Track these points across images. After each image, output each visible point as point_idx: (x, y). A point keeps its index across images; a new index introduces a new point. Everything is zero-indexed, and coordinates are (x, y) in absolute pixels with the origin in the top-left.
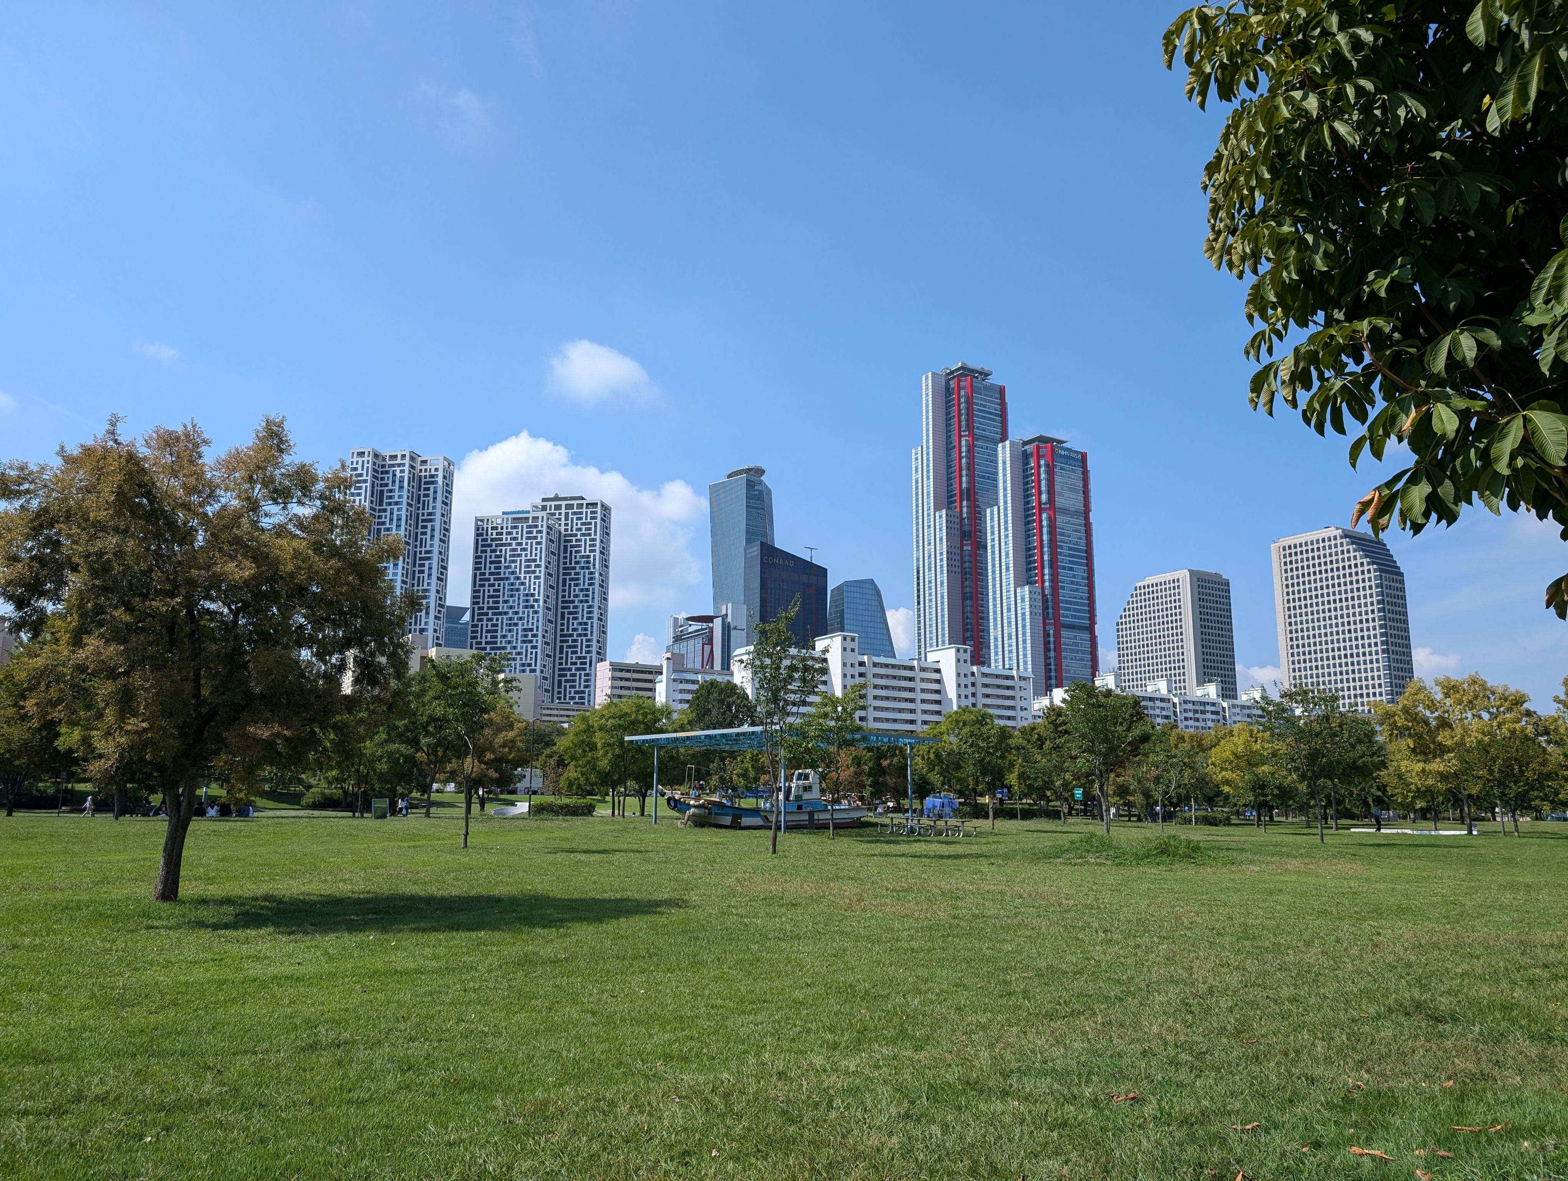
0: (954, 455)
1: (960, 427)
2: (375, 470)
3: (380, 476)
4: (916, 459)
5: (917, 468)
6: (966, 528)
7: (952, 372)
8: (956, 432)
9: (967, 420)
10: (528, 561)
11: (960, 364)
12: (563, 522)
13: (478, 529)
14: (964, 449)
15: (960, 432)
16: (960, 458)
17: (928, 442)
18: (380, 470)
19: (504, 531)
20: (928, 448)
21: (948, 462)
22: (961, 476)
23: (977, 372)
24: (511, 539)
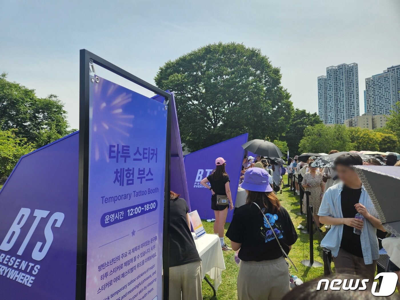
2: (334, 72)
3: (335, 73)
10: (385, 88)
12: (396, 74)
13: (366, 82)
18: (335, 71)
19: (376, 81)
24: (378, 83)
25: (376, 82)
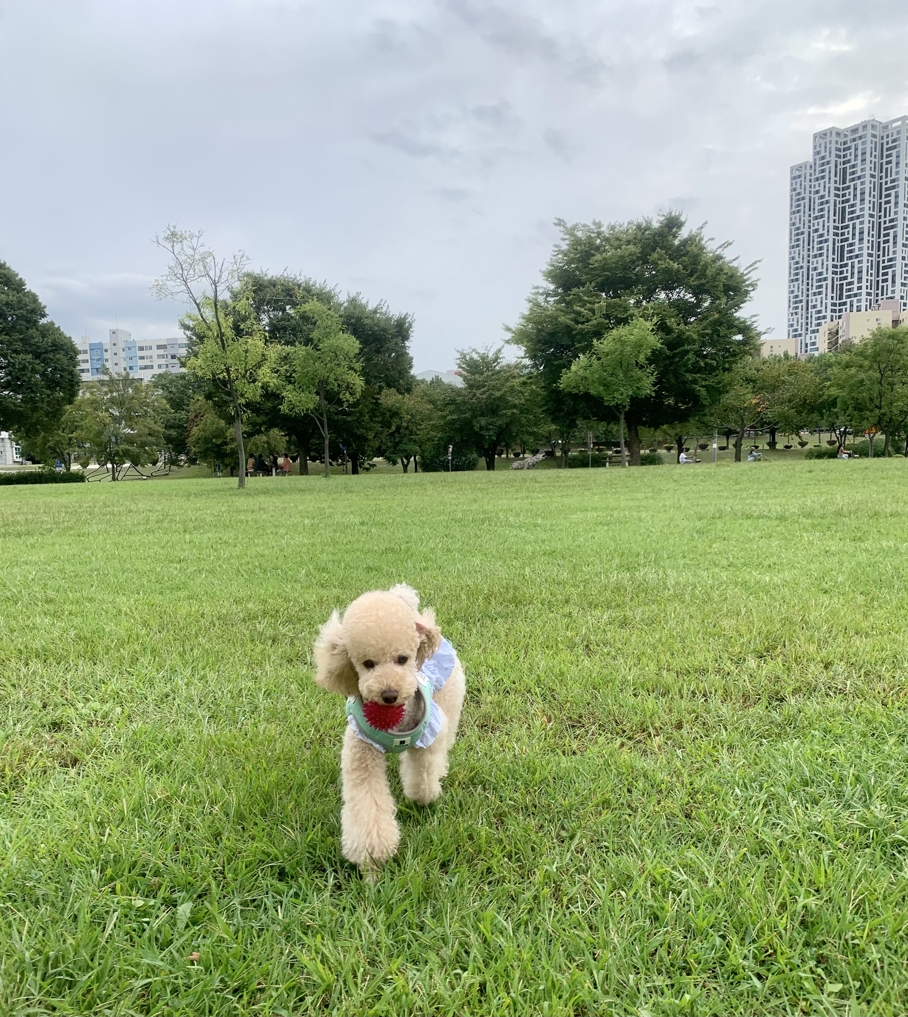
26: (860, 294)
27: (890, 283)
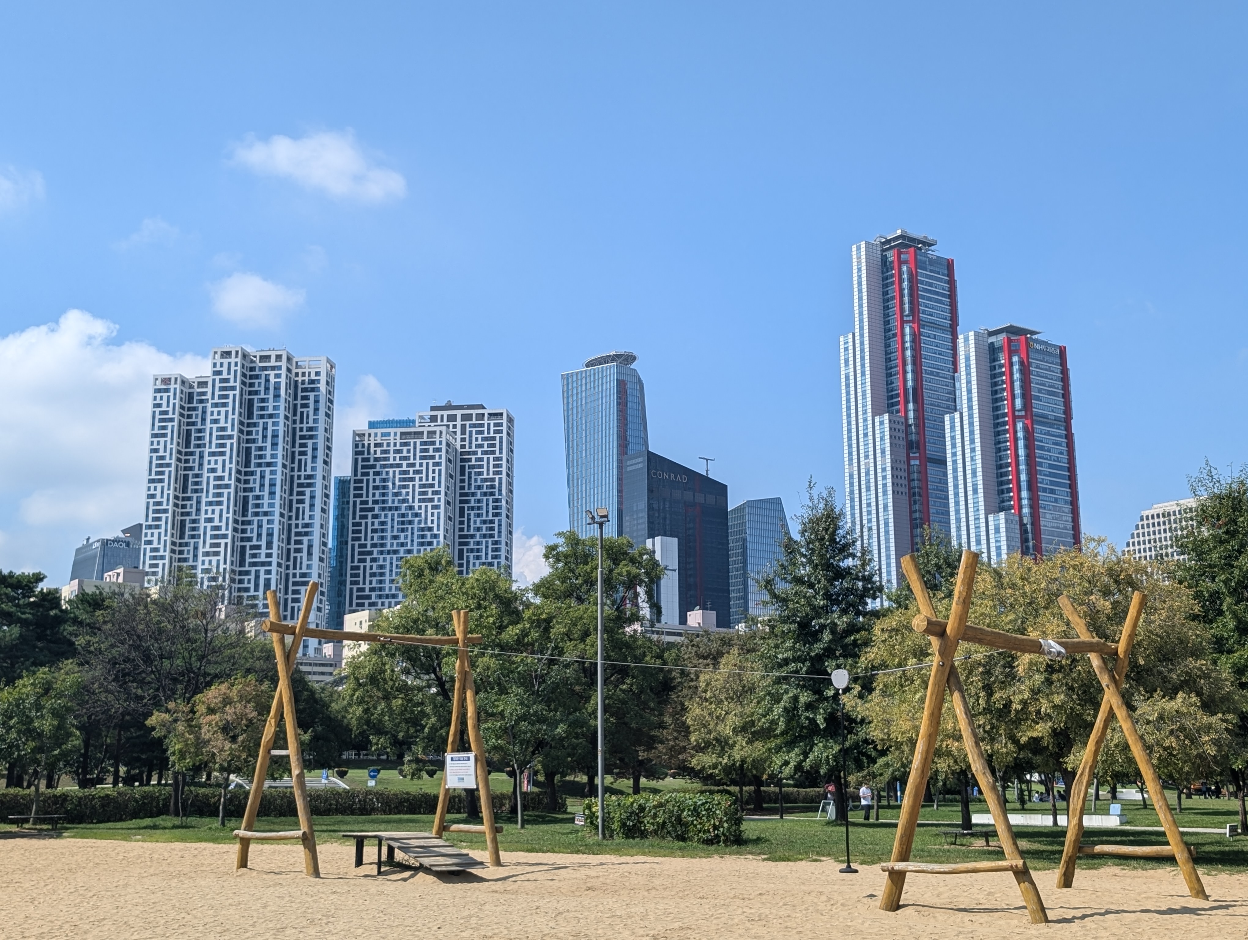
0: (895, 345)
1: (902, 310)
2: (244, 375)
3: (250, 382)
4: (846, 349)
5: (847, 361)
6: (914, 437)
7: (888, 242)
8: (897, 316)
9: (911, 302)
11: (899, 232)
13: (357, 446)
14: (908, 338)
15: (902, 316)
16: (904, 349)
17: (861, 328)
18: (248, 373)
20: (862, 336)
21: (887, 353)
22: (905, 372)
23: (920, 242)
24: (401, 459)
25: (391, 455)
26: (270, 564)
27: (305, 554)
